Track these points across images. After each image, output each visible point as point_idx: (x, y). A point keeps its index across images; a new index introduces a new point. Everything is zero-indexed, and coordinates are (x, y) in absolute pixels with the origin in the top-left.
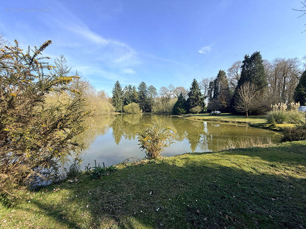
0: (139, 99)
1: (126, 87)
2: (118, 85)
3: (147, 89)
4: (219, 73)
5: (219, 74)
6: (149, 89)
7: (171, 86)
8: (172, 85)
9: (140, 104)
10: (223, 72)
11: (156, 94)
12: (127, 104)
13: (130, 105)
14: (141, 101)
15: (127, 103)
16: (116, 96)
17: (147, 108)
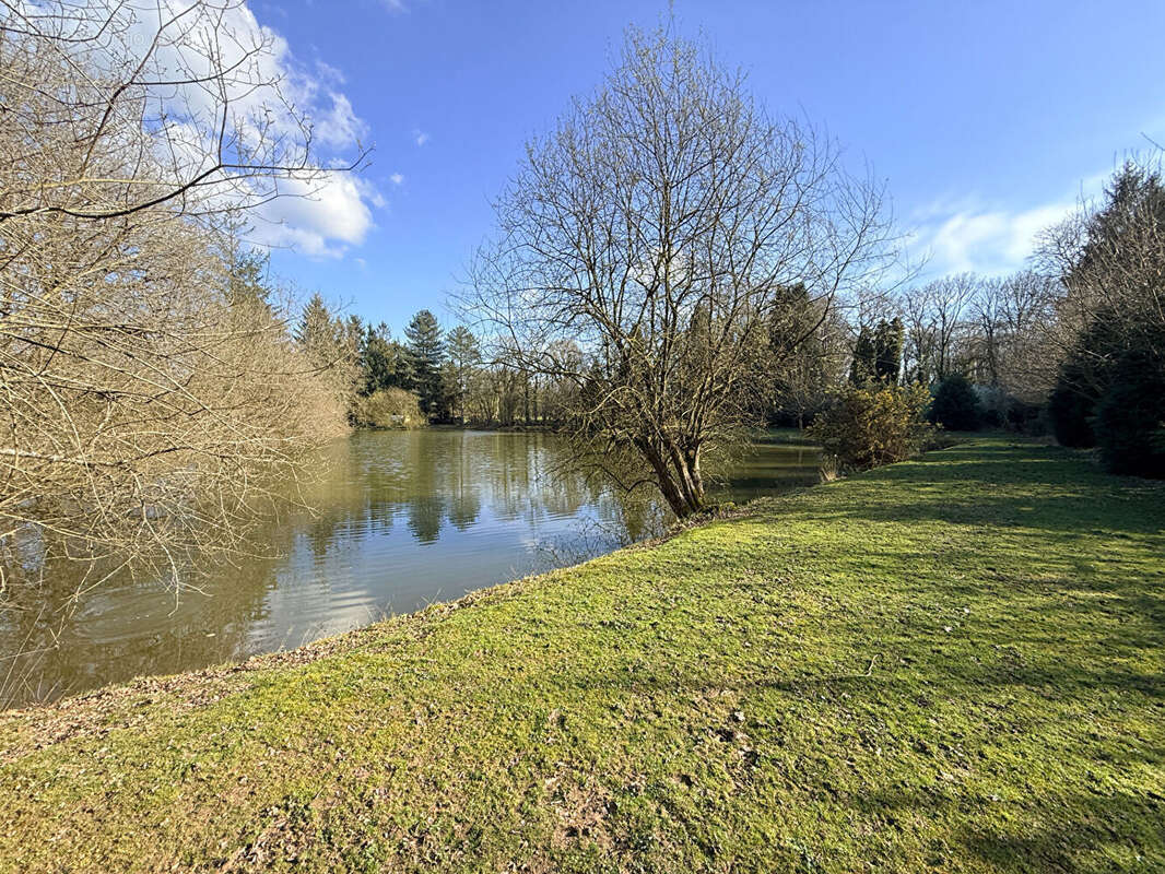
0: (415, 376)
3: (441, 339)
6: (451, 339)
9: (419, 395)
12: (365, 395)
14: (421, 380)
15: (363, 386)
17: (440, 407)
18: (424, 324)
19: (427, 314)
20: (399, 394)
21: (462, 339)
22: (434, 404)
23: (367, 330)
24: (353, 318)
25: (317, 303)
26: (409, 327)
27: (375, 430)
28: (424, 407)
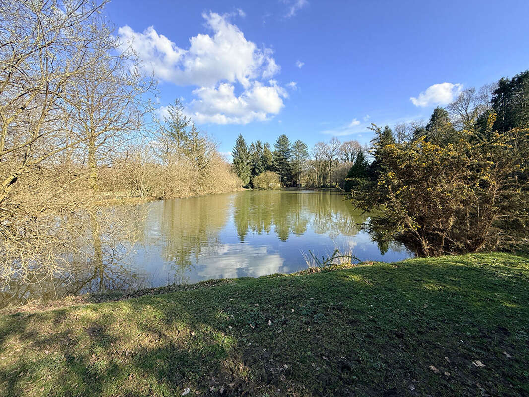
0: (277, 165)
1: (252, 145)
2: (241, 143)
3: (290, 148)
4: (435, 113)
5: (433, 116)
6: (294, 147)
7: (334, 140)
8: (337, 138)
9: (280, 174)
10: (442, 110)
11: (305, 154)
12: (257, 174)
13: (262, 175)
14: (280, 167)
15: (257, 171)
16: (240, 160)
17: (290, 179)
18: (283, 141)
19: (284, 136)
20: (269, 173)
21: (300, 146)
22: (285, 177)
23: (263, 147)
24: (258, 142)
25: (241, 137)
26: (276, 143)
27: (260, 189)
28: (282, 180)
